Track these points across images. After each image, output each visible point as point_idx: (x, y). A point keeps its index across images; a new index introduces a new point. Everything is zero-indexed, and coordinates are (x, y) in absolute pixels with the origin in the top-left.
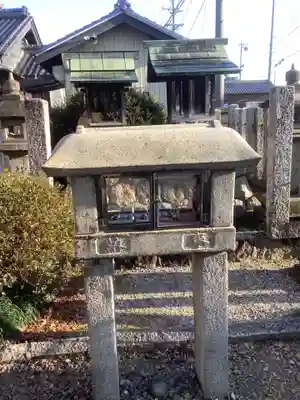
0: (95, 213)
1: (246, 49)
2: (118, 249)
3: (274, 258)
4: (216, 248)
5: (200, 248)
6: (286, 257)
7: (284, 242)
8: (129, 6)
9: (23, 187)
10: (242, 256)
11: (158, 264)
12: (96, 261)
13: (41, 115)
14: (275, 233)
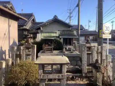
0: (42, 71)
1: (90, 22)
2: (45, 77)
3: (84, 81)
4: (63, 78)
5: (60, 78)
6: (87, 81)
7: (86, 77)
8: (57, 17)
9: (30, 64)
10: (76, 80)
11: (57, 81)
12: (42, 79)
13: (34, 48)
14: (84, 75)
